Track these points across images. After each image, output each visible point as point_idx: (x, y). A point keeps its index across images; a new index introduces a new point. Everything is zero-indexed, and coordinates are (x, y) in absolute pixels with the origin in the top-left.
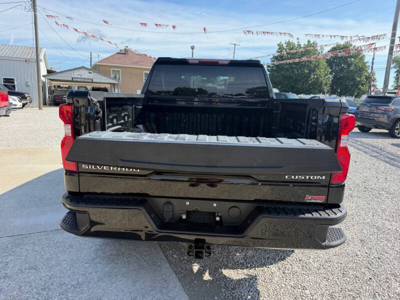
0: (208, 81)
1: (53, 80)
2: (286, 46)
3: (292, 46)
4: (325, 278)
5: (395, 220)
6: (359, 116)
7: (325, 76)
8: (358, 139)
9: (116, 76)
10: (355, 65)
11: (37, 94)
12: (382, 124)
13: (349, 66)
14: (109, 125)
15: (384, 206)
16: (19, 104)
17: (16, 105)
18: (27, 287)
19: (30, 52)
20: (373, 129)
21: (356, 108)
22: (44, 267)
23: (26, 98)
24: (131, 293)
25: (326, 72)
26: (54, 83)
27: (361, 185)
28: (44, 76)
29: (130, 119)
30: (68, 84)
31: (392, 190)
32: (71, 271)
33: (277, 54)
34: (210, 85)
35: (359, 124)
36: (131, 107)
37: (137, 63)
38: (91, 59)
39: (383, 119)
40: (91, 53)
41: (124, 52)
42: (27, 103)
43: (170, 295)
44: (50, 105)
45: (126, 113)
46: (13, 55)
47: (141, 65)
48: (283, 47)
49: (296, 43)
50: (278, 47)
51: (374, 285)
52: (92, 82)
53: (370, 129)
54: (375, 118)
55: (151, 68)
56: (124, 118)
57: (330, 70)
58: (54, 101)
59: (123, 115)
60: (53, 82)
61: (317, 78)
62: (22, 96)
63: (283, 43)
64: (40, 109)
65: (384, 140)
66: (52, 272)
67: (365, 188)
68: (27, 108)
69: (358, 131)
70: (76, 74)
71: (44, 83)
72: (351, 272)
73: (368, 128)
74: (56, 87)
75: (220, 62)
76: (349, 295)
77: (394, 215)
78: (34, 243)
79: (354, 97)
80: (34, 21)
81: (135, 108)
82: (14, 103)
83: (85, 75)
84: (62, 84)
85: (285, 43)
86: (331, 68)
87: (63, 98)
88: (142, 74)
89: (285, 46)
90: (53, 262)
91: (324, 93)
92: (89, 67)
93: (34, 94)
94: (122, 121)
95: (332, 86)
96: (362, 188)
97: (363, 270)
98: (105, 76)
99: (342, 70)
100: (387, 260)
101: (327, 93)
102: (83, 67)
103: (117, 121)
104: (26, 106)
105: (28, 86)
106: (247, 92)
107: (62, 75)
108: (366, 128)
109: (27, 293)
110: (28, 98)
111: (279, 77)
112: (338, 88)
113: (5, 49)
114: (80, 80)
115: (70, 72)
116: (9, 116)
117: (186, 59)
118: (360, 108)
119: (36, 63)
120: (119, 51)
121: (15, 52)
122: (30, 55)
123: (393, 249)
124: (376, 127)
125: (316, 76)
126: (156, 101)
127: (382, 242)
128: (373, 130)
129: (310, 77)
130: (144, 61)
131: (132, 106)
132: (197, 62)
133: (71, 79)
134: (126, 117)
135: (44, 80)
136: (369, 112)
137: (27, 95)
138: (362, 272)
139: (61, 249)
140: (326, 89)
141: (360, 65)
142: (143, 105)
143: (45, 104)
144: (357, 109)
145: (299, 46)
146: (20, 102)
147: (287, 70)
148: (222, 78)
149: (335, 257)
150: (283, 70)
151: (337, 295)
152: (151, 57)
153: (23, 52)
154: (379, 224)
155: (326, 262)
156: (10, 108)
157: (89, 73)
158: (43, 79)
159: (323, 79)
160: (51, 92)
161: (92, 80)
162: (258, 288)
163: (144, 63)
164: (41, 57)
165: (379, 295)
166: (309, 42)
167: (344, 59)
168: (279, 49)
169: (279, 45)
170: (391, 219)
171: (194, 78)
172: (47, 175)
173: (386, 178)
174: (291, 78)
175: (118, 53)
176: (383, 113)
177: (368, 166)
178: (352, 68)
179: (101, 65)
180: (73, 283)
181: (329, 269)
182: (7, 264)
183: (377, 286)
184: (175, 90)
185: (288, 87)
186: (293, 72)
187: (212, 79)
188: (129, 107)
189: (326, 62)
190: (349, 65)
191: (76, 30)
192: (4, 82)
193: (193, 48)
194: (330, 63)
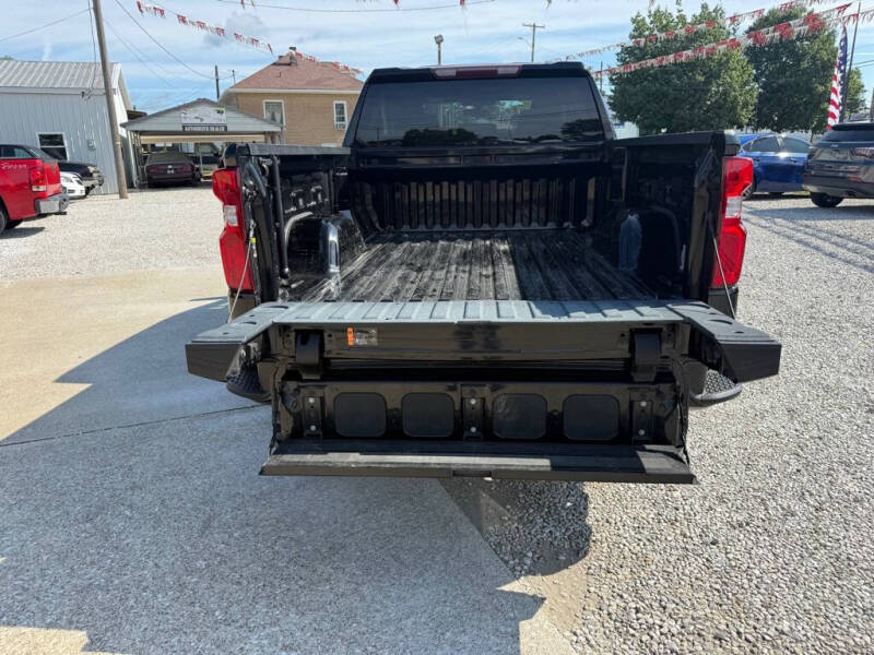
0: (477, 113)
1: (142, 133)
2: (652, 22)
3: (665, 22)
4: (712, 472)
5: (865, 373)
6: (813, 172)
7: (744, 86)
8: (808, 223)
9: (273, 115)
10: (813, 58)
11: (114, 165)
12: (864, 187)
13: (799, 61)
14: (292, 209)
15: (846, 349)
16: (79, 189)
17: (72, 191)
18: (175, 501)
19: (88, 73)
20: (845, 200)
21: (805, 155)
22: (197, 471)
23: (91, 175)
24: (357, 503)
25: (746, 77)
26: (145, 139)
27: (802, 313)
28: (123, 125)
29: (326, 200)
30: (172, 140)
31: (868, 320)
32: (246, 476)
33: (630, 43)
34: (482, 121)
35: (813, 189)
36: (326, 175)
37: (317, 83)
38: (217, 80)
39: (867, 174)
40: (216, 68)
41: (288, 61)
42: (93, 186)
43: (426, 504)
44: (142, 187)
45: (319, 187)
46: (54, 84)
47: (326, 87)
48: (645, 24)
49: (675, 14)
50: (633, 26)
51: (805, 480)
52: (226, 132)
53: (840, 200)
54: (848, 175)
55: (359, 92)
56: (316, 199)
57: (754, 72)
58: (149, 178)
59: (313, 190)
60: (142, 137)
61: (725, 93)
62: (83, 171)
63: (645, 14)
64: (122, 197)
65: (869, 221)
66: (212, 479)
67: (811, 317)
68: (95, 197)
69: (813, 205)
70: (190, 117)
71: (124, 141)
72: (763, 462)
73: (833, 198)
74: (149, 148)
75: (500, 71)
76: (755, 497)
77: (865, 364)
78: (169, 436)
79: (810, 132)
80: (92, 6)
81: (334, 176)
82: (69, 186)
83: (211, 117)
84: (161, 140)
85: (649, 16)
86: (757, 68)
87: (166, 170)
88: (331, 108)
89: (648, 21)
90: (212, 464)
91: (740, 127)
92: (216, 100)
93: (107, 165)
94: (313, 203)
95: (759, 108)
96: (804, 319)
97: (786, 458)
98: (252, 117)
99: (783, 69)
100: (835, 440)
101: (748, 125)
102: (204, 99)
103: (305, 204)
104: (91, 192)
105: (92, 149)
106: (564, 132)
107: (160, 119)
108: (829, 197)
109: (178, 509)
110: (95, 175)
111: (636, 95)
112: (772, 113)
113: (36, 69)
114: (199, 129)
115: (177, 113)
116: (65, 213)
117: (429, 69)
118: (817, 153)
119: (104, 98)
120: (276, 60)
121: (57, 77)
122: (90, 80)
123: (850, 422)
124: (852, 195)
125: (721, 89)
126: (374, 161)
127: (830, 411)
128: (847, 202)
129: (709, 90)
130: (331, 79)
131: (328, 172)
132: (453, 73)
133: (181, 129)
134: (319, 196)
135: (125, 136)
136: (834, 162)
137: (91, 169)
138: (785, 462)
139: (220, 443)
140: (745, 115)
141: (824, 55)
142: (349, 171)
143: (131, 186)
144: (809, 157)
145: (682, 18)
146: (79, 182)
147: (655, 77)
148: (508, 104)
149: (734, 439)
150: (646, 79)
151: (732, 497)
152: (346, 68)
153: (73, 75)
154: (831, 381)
155: (717, 447)
156: (66, 199)
157: (219, 112)
158: (122, 132)
159: (738, 94)
160: (141, 160)
161: (226, 128)
162: (586, 491)
163: (331, 82)
164: (115, 84)
165: (811, 495)
166: (704, 7)
167: (786, 46)
168: (635, 30)
169: (634, 21)
170: (857, 372)
171: (444, 108)
172: (167, 322)
173: (858, 298)
174: (665, 95)
175: (274, 64)
176: (866, 163)
177: (823, 275)
178: (804, 65)
179: (242, 94)
180: (253, 493)
181: (721, 459)
182: (130, 468)
183: (809, 481)
184: (405, 137)
185: (660, 117)
186: (668, 83)
187: (485, 107)
188: (322, 174)
189: (746, 54)
190: (798, 58)
191: (183, 20)
192: (42, 144)
193: (439, 40)
194: (754, 54)
